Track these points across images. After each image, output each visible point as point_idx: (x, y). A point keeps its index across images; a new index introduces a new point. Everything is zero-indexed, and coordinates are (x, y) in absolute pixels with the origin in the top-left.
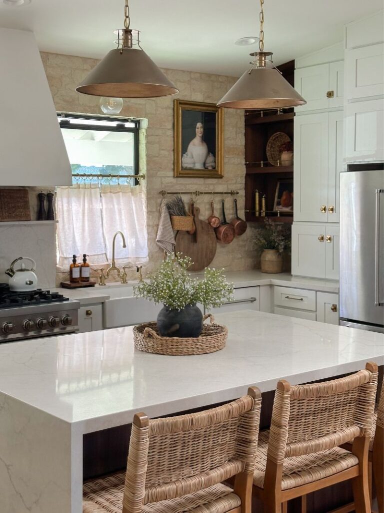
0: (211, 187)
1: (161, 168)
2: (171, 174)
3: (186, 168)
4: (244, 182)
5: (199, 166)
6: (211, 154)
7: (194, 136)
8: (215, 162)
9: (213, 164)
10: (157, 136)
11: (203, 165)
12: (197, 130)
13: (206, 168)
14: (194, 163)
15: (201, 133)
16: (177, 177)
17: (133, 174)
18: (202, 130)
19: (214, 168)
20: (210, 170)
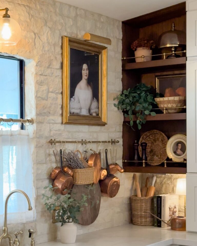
0: (95, 135)
1: (50, 113)
2: (59, 120)
3: (73, 113)
4: (122, 130)
5: (84, 112)
6: (95, 99)
7: (80, 78)
8: (98, 108)
9: (97, 110)
10: (46, 76)
11: (88, 111)
12: (83, 72)
13: (91, 114)
14: (81, 109)
15: (86, 76)
16: (67, 123)
17: (19, 118)
18: (87, 72)
19: (98, 115)
20: (94, 117)
